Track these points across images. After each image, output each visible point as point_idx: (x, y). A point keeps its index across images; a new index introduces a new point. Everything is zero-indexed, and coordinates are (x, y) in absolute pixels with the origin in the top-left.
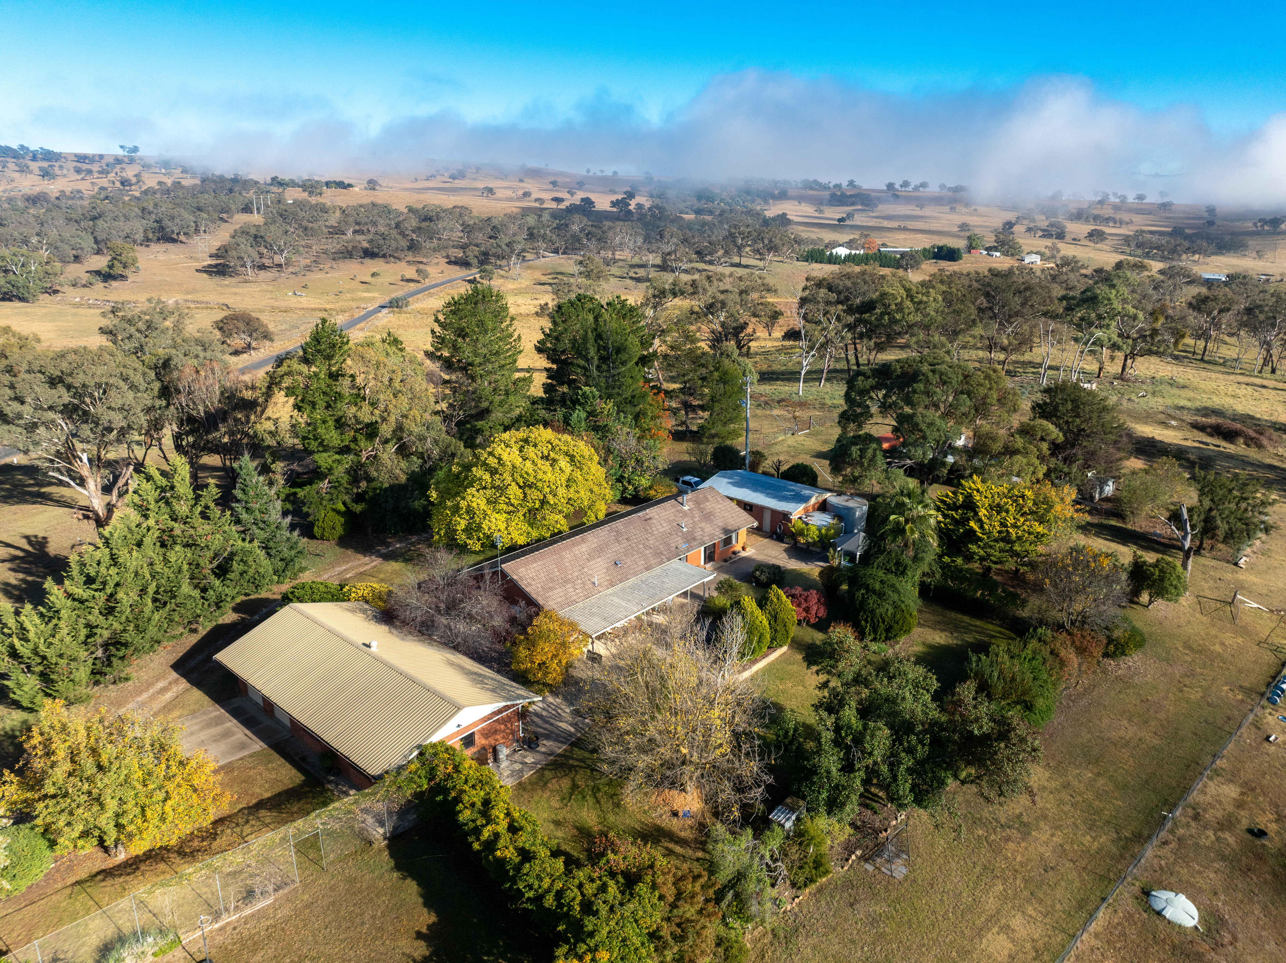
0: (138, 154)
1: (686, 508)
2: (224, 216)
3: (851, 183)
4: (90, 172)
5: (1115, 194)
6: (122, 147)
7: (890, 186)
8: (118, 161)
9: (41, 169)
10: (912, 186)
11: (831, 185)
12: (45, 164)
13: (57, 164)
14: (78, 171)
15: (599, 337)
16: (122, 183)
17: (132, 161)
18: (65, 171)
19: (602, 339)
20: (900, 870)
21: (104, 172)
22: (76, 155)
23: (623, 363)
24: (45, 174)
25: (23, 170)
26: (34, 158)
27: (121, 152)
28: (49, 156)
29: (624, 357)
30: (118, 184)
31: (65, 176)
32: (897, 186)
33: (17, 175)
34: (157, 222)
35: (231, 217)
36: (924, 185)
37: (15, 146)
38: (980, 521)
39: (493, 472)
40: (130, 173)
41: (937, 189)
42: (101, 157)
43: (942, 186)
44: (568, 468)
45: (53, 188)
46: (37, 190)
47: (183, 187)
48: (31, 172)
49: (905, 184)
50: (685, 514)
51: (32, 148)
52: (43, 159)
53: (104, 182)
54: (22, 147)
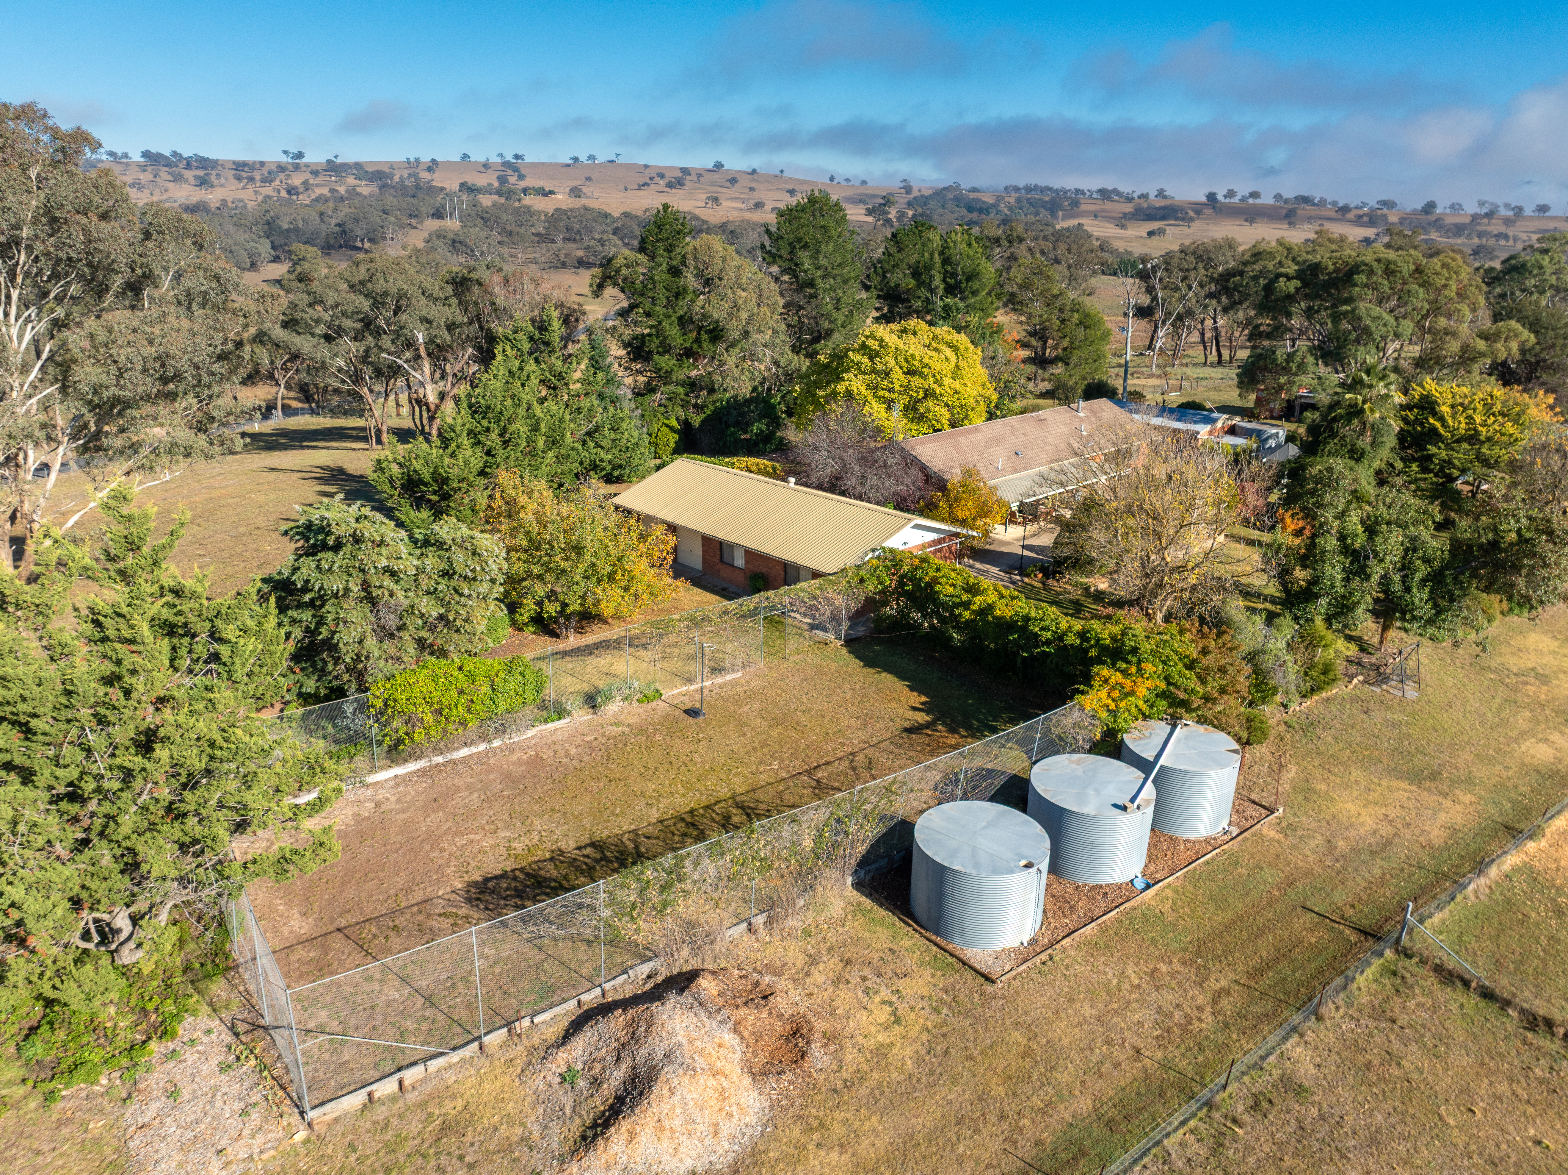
0: (304, 160)
1: (1081, 414)
2: (413, 222)
3: (1161, 193)
4: (251, 179)
5: (1507, 206)
6: (285, 152)
7: (1211, 197)
8: (281, 168)
9: (196, 177)
10: (1239, 197)
11: (1135, 195)
12: (201, 173)
13: (214, 173)
14: (239, 178)
15: (946, 261)
16: (289, 192)
17: (297, 168)
18: (222, 180)
19: (950, 264)
20: (1411, 693)
21: (267, 180)
22: (234, 162)
23: (974, 293)
24: (203, 182)
25: (178, 179)
26: (188, 166)
27: (284, 159)
28: (205, 163)
29: (975, 285)
30: (284, 194)
31: (222, 186)
32: (1220, 197)
33: (171, 185)
34: (339, 225)
35: (421, 222)
36: (1255, 195)
37: (167, 153)
38: (1442, 419)
39: (873, 355)
40: (297, 180)
41: (1271, 201)
42: (262, 164)
43: (1278, 197)
44: (953, 358)
45: (213, 197)
46: (194, 200)
47: (359, 194)
48: (186, 181)
49: (1231, 194)
50: (1081, 420)
51: (185, 155)
52: (197, 168)
53: (268, 190)
54: (175, 154)
